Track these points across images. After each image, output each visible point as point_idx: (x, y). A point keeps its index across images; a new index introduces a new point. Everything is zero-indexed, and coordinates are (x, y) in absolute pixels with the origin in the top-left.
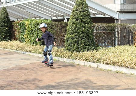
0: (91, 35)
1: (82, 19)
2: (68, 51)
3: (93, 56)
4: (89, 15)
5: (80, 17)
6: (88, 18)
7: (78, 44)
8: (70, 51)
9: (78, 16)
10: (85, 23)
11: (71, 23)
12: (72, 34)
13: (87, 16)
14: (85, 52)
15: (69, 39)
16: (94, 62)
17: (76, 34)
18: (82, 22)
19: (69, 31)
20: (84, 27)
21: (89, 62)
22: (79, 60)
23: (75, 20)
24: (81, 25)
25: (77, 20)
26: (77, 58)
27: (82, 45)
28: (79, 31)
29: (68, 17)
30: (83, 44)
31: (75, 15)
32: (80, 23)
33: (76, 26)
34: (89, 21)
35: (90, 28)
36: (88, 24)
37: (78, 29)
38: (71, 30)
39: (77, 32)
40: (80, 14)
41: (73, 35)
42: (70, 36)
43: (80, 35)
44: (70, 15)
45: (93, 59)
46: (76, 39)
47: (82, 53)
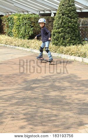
0: (77, 30)
1: (69, 13)
2: (54, 45)
3: (79, 50)
4: (75, 10)
5: (67, 12)
6: (74, 13)
7: (64, 39)
8: (56, 46)
9: (65, 11)
10: (71, 18)
11: (58, 18)
12: (59, 28)
13: (73, 10)
14: (71, 47)
15: (56, 34)
16: (79, 56)
17: (62, 29)
18: (68, 16)
19: (55, 26)
20: (70, 22)
21: (75, 56)
22: (65, 54)
23: (61, 14)
24: (67, 20)
25: (63, 15)
26: (63, 53)
27: (68, 40)
28: (65, 25)
29: (55, 12)
30: (70, 39)
31: (61, 10)
32: (66, 18)
33: (62, 20)
34: (75, 16)
35: (76, 22)
36: (74, 19)
37: (65, 24)
38: (58, 25)
39: (63, 27)
40: (66, 9)
41: (60, 30)
42: (57, 31)
43: (66, 29)
44: (56, 10)
45: (78, 54)
46: (62, 34)
47: (68, 48)
